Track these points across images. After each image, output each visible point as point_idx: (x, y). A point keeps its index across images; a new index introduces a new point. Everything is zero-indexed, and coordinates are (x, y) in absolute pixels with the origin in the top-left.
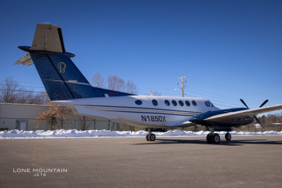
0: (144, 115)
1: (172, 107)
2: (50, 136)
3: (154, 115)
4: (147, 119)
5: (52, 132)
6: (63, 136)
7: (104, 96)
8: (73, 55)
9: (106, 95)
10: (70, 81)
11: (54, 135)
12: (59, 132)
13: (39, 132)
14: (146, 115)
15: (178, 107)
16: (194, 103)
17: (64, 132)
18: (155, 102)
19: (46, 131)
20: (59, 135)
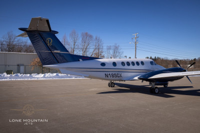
0: (106, 73)
1: (126, 67)
2: (42, 78)
3: (114, 73)
4: (109, 76)
5: (42, 75)
6: (50, 78)
7: (79, 61)
8: (57, 32)
9: (81, 60)
10: (56, 51)
11: (44, 77)
12: (47, 75)
13: (34, 75)
14: (108, 73)
15: (131, 67)
16: (142, 63)
17: (51, 75)
18: (114, 64)
19: (38, 74)
20: (48, 77)
